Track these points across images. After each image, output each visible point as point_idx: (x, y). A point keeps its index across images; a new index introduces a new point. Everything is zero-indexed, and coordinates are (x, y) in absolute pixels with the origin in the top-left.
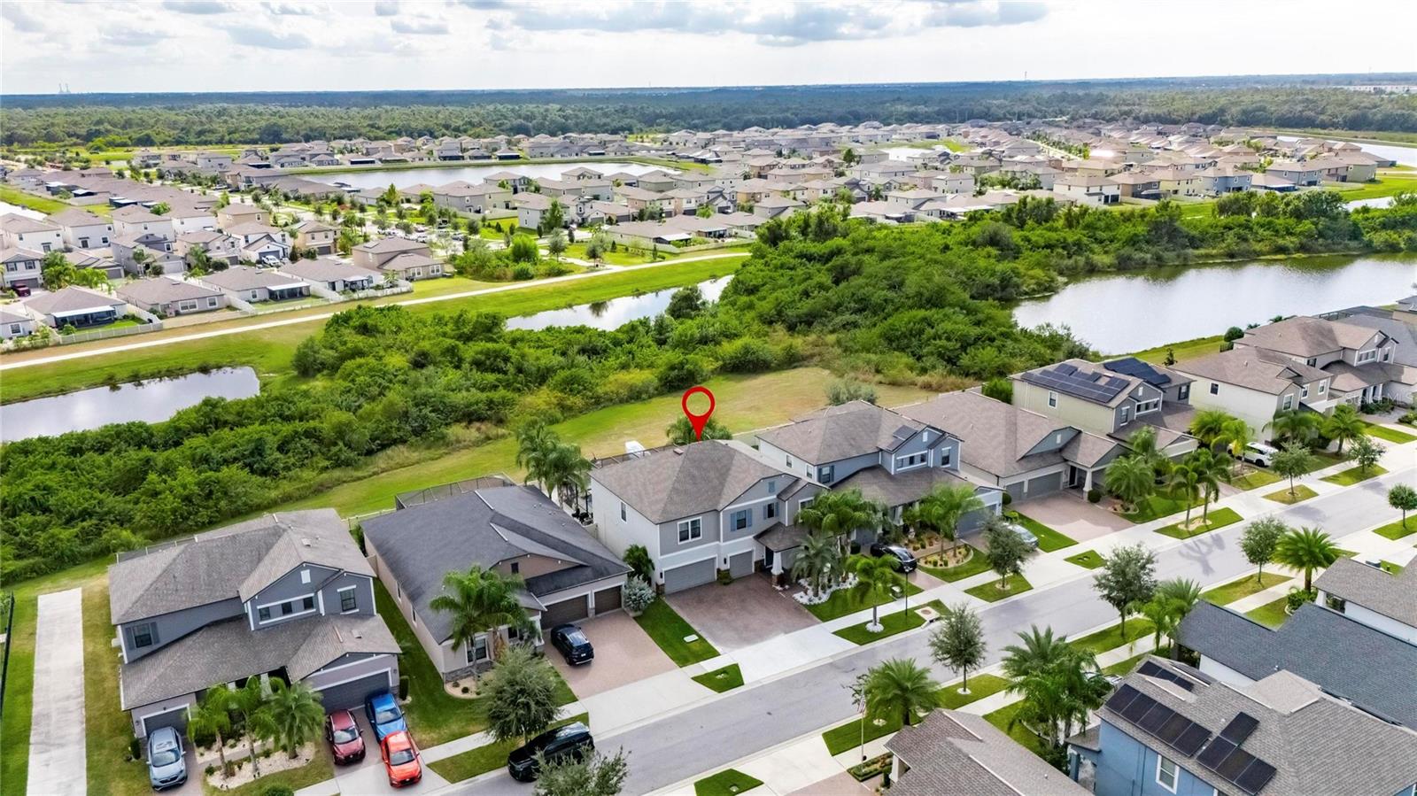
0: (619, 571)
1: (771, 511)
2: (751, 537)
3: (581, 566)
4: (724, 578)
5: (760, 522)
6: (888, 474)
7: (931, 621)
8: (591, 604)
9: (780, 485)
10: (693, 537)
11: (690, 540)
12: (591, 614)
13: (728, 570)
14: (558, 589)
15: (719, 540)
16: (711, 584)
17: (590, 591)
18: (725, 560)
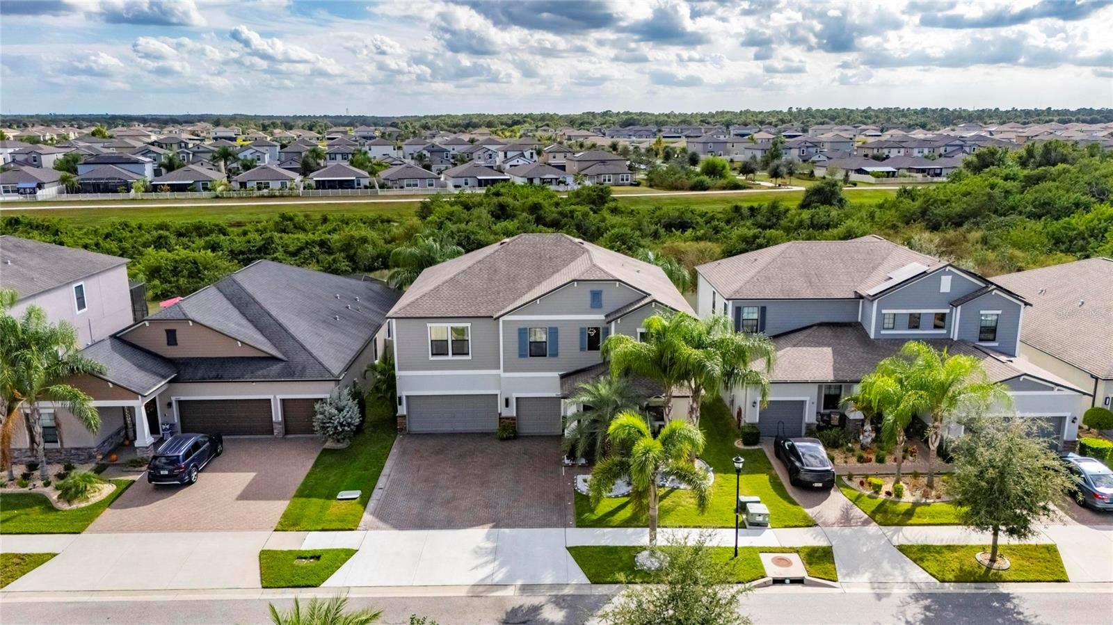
0: (324, 375)
1: (593, 340)
2: (556, 374)
3: (274, 359)
4: (509, 431)
5: (572, 353)
6: (866, 335)
7: (777, 581)
8: (277, 415)
9: (612, 299)
10: (453, 354)
11: (450, 357)
12: (278, 430)
13: (513, 419)
14: (218, 379)
15: (499, 368)
16: (484, 435)
17: (276, 394)
18: (507, 400)
